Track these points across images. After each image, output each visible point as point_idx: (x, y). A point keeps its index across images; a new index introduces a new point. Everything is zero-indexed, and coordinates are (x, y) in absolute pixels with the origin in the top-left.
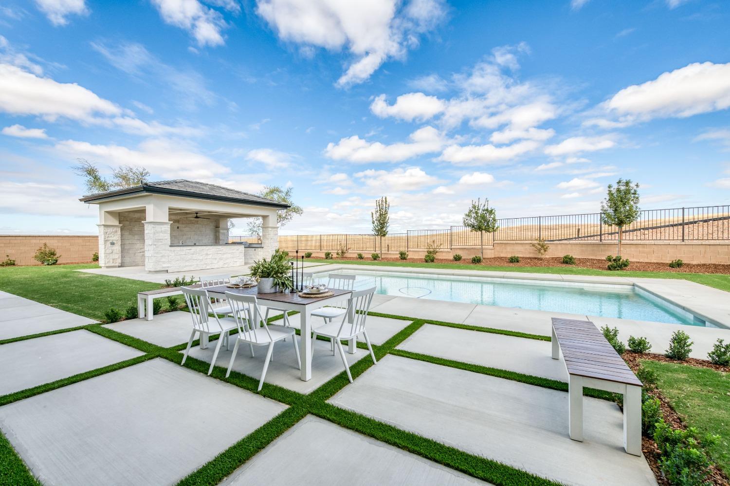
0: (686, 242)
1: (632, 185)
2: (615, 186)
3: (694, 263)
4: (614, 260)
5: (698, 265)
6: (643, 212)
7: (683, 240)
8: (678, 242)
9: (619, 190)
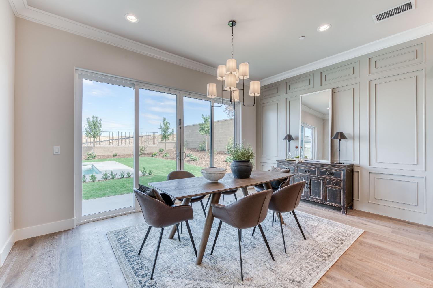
0: (120, 146)
1: (99, 119)
2: (91, 119)
3: (122, 154)
4: (90, 155)
5: (123, 155)
6: (103, 132)
7: (118, 145)
8: (117, 146)
9: (93, 121)
